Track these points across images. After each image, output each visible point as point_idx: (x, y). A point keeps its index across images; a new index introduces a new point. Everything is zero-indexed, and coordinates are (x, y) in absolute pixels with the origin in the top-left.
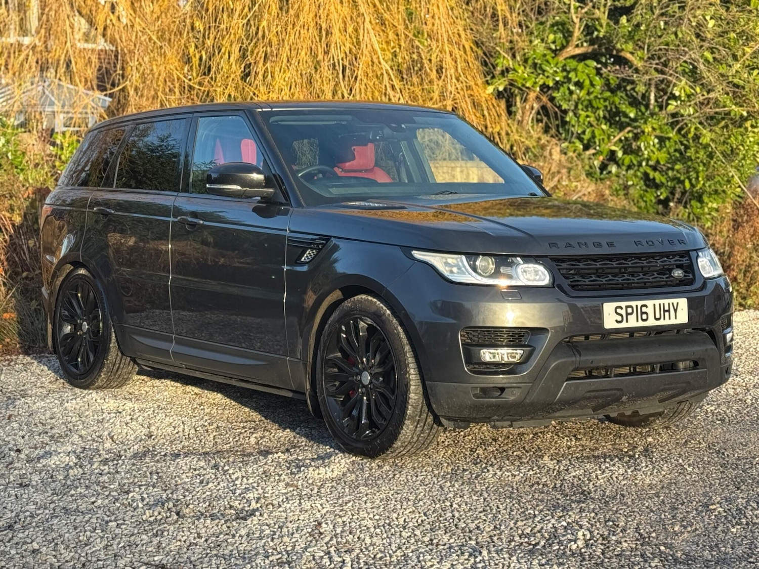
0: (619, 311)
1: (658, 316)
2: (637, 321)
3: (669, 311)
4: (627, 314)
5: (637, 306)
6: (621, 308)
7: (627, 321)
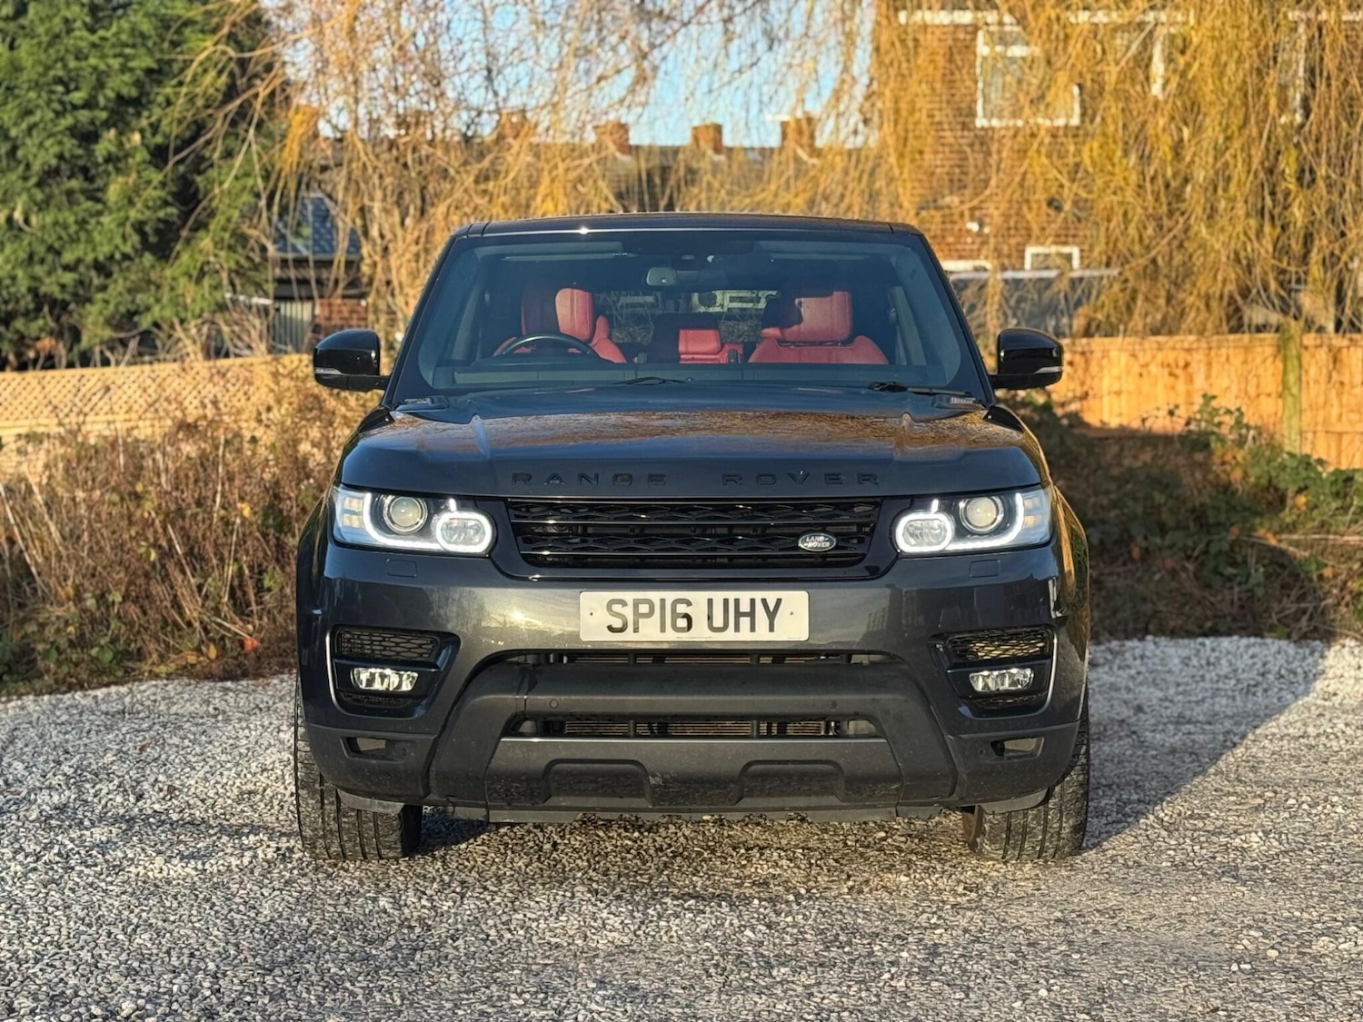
0: (617, 608)
1: (718, 622)
2: (663, 629)
3: (752, 614)
4: (637, 615)
5: (663, 601)
6: (623, 603)
7: (636, 630)
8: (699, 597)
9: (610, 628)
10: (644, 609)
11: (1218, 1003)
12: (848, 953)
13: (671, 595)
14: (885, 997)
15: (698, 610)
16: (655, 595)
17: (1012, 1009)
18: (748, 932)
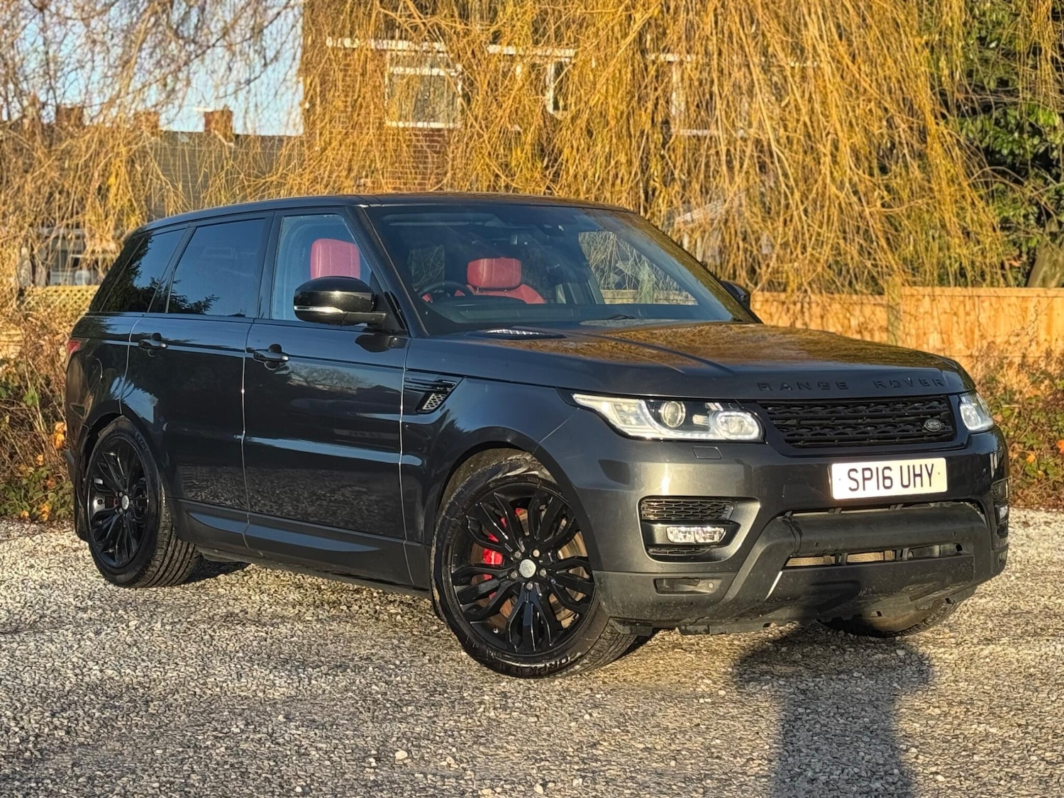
0: (853, 475)
2: (879, 488)
3: (920, 475)
4: (864, 479)
5: (877, 468)
6: (856, 471)
7: (864, 489)
8: (895, 464)
9: (852, 490)
10: (867, 474)
11: (698, 721)
12: (448, 698)
13: (881, 464)
14: (485, 722)
15: (895, 475)
16: (873, 465)
17: (570, 727)
18: (374, 687)
